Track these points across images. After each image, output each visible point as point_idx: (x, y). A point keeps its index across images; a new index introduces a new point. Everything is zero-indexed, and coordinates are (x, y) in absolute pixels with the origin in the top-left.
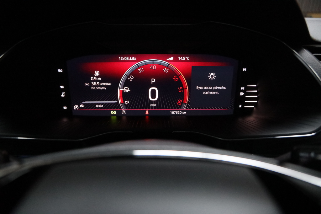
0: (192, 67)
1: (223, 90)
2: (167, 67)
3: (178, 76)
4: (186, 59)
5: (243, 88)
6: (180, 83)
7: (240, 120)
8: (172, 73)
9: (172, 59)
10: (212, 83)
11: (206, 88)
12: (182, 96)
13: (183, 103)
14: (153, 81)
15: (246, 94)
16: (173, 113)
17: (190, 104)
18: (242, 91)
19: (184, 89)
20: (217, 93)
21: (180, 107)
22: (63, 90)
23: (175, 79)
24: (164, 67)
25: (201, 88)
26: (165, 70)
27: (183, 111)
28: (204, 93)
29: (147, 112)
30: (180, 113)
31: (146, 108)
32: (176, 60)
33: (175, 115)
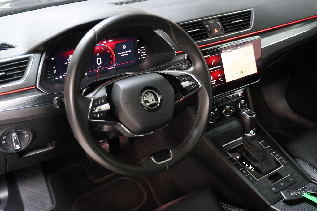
0: (115, 44)
1: (130, 52)
2: (104, 47)
3: (109, 50)
4: (112, 41)
5: (139, 50)
6: (111, 53)
7: (140, 65)
8: (107, 49)
9: (105, 42)
10: (125, 50)
11: (122, 53)
12: (112, 59)
13: (113, 62)
14: (98, 54)
15: (141, 52)
16: (109, 69)
17: (117, 63)
18: (139, 51)
19: (113, 56)
20: (128, 54)
21: (112, 65)
22: (55, 69)
23: (108, 52)
24: (102, 47)
25: (120, 53)
26: (103, 48)
27: (114, 67)
28: (122, 55)
29: (97, 71)
30: (113, 68)
31: (97, 69)
32: (107, 42)
33: (111, 69)
